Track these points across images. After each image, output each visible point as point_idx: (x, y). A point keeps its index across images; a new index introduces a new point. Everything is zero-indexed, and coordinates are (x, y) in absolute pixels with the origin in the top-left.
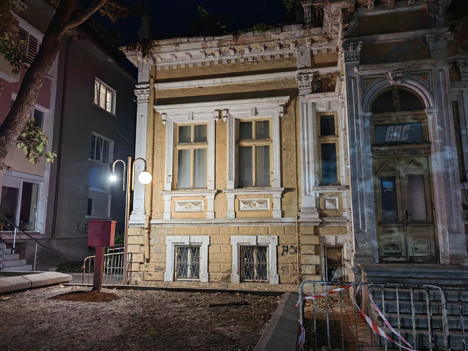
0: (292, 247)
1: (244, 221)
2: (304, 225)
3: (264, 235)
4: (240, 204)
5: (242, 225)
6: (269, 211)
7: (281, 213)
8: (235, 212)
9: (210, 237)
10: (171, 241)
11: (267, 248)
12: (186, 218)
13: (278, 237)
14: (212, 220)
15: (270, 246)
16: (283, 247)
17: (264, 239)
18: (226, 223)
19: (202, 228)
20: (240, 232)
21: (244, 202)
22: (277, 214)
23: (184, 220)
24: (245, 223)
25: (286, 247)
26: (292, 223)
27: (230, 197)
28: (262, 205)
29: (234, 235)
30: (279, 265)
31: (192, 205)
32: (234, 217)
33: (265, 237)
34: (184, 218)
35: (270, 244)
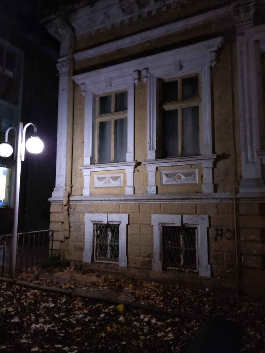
0: (228, 230)
1: (167, 198)
2: (245, 202)
3: (192, 214)
4: (162, 177)
5: (164, 202)
6: (197, 184)
7: (213, 187)
8: (157, 187)
9: (129, 215)
10: (89, 219)
11: (196, 230)
12: (105, 195)
13: (210, 217)
14: (132, 196)
15: (199, 228)
16: (217, 229)
17: (191, 219)
18: (145, 200)
19: (121, 205)
20: (162, 210)
21: (167, 175)
22: (207, 189)
23: (102, 197)
24: (168, 199)
25: (220, 230)
26: (228, 200)
27: (151, 169)
28: (189, 178)
29: (156, 213)
30: (211, 253)
31: (111, 180)
32: (155, 193)
33: (193, 216)
34: (103, 194)
35: (199, 226)
